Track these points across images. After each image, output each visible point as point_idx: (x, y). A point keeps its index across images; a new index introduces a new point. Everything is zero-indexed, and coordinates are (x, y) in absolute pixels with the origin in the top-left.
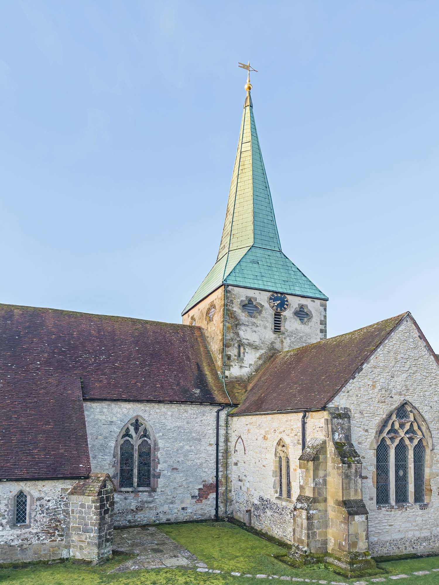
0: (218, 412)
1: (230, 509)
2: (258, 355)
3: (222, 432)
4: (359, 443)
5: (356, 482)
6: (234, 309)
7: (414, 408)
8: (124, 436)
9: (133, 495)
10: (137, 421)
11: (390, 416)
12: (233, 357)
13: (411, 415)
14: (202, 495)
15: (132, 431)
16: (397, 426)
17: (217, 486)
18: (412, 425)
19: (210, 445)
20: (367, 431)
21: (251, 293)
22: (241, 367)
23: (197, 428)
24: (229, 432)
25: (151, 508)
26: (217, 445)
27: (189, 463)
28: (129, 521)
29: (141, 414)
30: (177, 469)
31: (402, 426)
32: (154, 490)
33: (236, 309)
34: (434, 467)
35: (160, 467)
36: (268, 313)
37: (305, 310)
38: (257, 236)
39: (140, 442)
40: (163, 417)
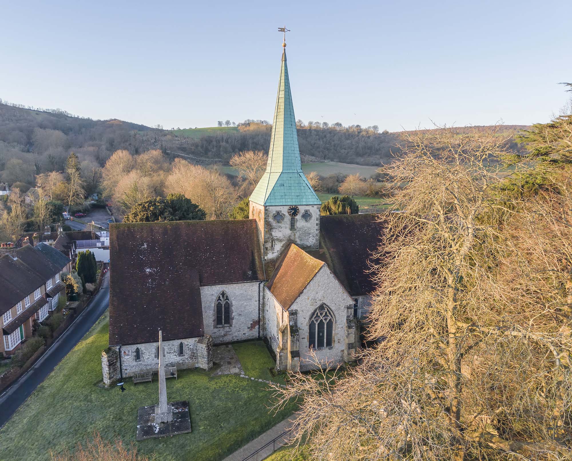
0: (259, 284)
1: (265, 333)
2: (282, 245)
3: (261, 294)
4: (302, 324)
5: (296, 343)
6: (270, 220)
7: (327, 306)
8: (218, 301)
9: (222, 329)
10: (223, 292)
11: (315, 311)
12: (269, 248)
13: (326, 309)
14: (252, 327)
15: (221, 298)
16: (319, 314)
17: (259, 322)
18: (326, 313)
19: (256, 301)
20: (305, 318)
21: (278, 209)
22: (273, 253)
23: (250, 293)
24: (265, 294)
25: (230, 335)
26: (259, 301)
27: (246, 311)
28: (221, 341)
29: (224, 289)
30: (241, 315)
31: (321, 314)
32: (231, 326)
33: (271, 220)
34: (336, 331)
35: (233, 314)
36: (288, 218)
37: (308, 213)
38: (284, 165)
39: (225, 302)
40: (234, 290)
